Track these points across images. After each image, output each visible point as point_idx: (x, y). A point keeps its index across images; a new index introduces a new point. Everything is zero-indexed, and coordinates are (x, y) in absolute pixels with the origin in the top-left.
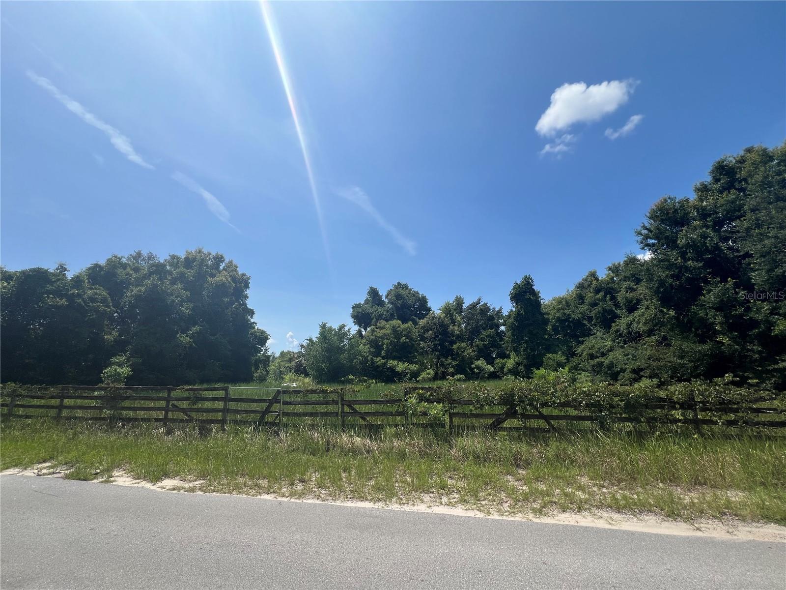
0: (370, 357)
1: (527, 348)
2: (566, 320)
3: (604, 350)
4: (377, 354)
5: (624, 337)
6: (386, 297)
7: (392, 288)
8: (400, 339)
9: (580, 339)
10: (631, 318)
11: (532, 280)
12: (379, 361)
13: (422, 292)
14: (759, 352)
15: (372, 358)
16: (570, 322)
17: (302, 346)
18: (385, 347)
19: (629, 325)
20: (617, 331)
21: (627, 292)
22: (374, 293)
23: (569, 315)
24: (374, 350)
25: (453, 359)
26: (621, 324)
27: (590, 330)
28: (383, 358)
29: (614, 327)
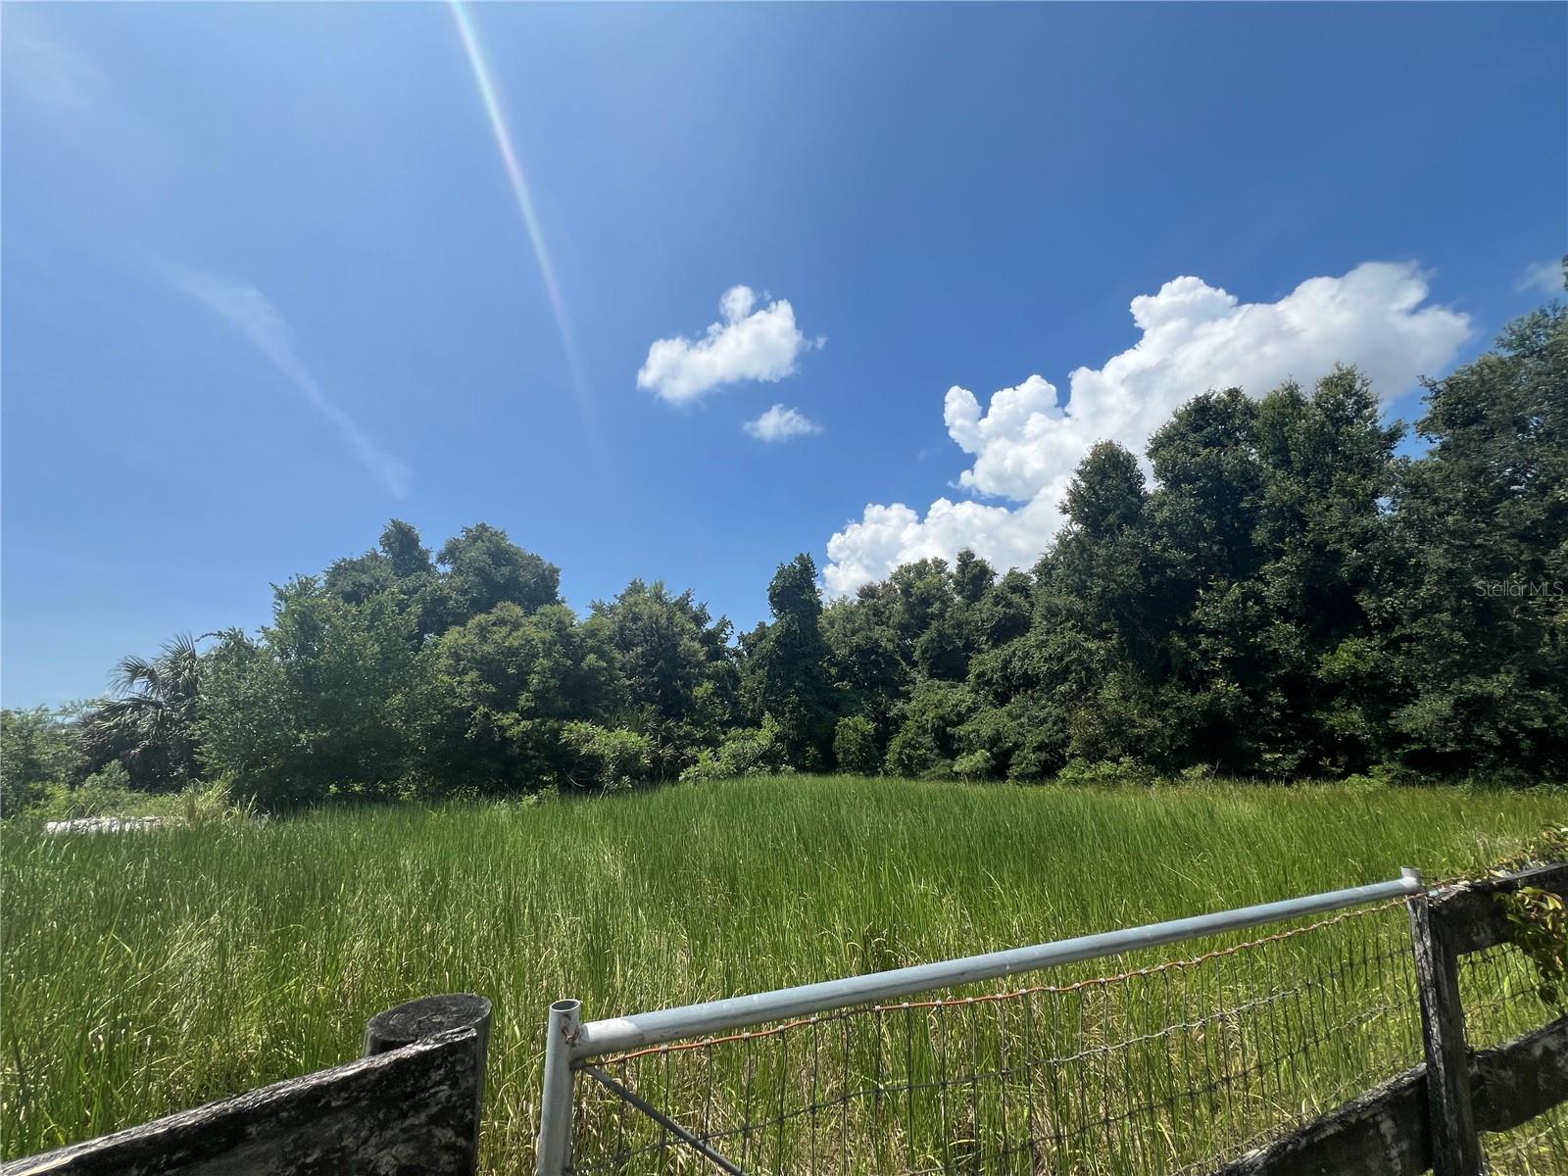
0: (482, 709)
1: (799, 705)
2: (872, 651)
3: (963, 709)
4: (504, 703)
5: (994, 684)
6: (441, 559)
7: (460, 536)
8: (578, 661)
9: (900, 688)
10: (1004, 651)
11: (813, 566)
12: (513, 724)
13: (547, 560)
14: (1280, 708)
15: (486, 716)
16: (878, 655)
17: (136, 671)
18: (534, 680)
19: (1007, 663)
20: (980, 676)
21: (996, 604)
22: (403, 543)
23: (877, 640)
24: (493, 689)
25: (695, 724)
26: (988, 660)
27: (906, 673)
28: (528, 714)
29: (974, 668)
